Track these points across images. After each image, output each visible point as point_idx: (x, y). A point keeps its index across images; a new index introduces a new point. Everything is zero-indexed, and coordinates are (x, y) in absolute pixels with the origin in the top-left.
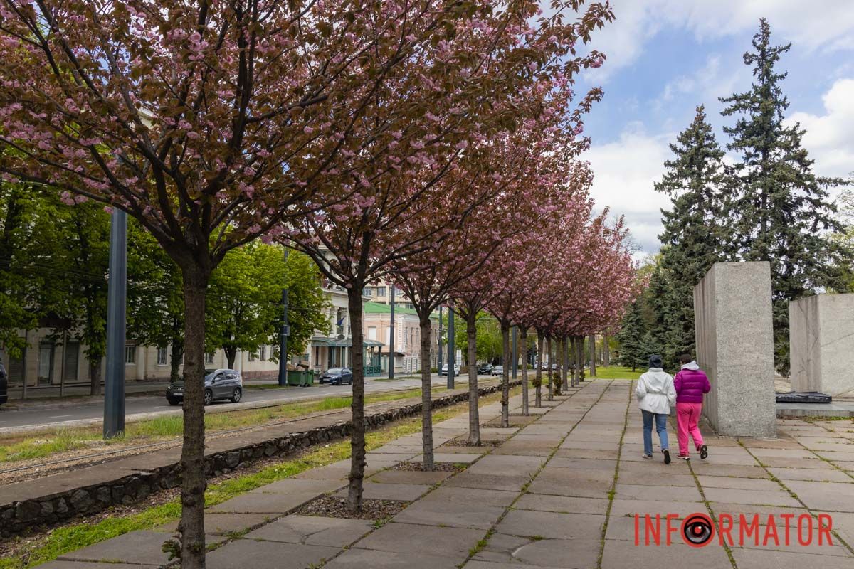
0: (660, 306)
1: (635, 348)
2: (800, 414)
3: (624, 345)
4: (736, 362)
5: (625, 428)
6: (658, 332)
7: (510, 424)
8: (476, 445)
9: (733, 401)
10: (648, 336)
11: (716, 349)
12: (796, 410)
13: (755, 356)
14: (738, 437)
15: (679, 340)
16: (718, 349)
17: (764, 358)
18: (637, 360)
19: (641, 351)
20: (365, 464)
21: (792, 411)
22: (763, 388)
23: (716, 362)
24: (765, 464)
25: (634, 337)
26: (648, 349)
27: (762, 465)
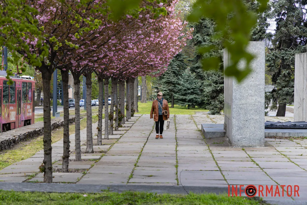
0: (200, 42)
1: (174, 84)
2: (287, 135)
3: (164, 80)
4: (243, 102)
5: (177, 144)
6: (198, 68)
7: (102, 143)
8: (91, 153)
9: (241, 125)
10: (187, 72)
11: (232, 94)
12: (285, 133)
13: (254, 98)
14: (243, 146)
15: (215, 79)
16: (234, 94)
17: (259, 99)
18: (176, 96)
19: (180, 87)
20: (69, 151)
21: (283, 133)
22: (258, 117)
23: (232, 102)
24: (251, 156)
25: (174, 73)
26: (187, 85)
27: (250, 157)
